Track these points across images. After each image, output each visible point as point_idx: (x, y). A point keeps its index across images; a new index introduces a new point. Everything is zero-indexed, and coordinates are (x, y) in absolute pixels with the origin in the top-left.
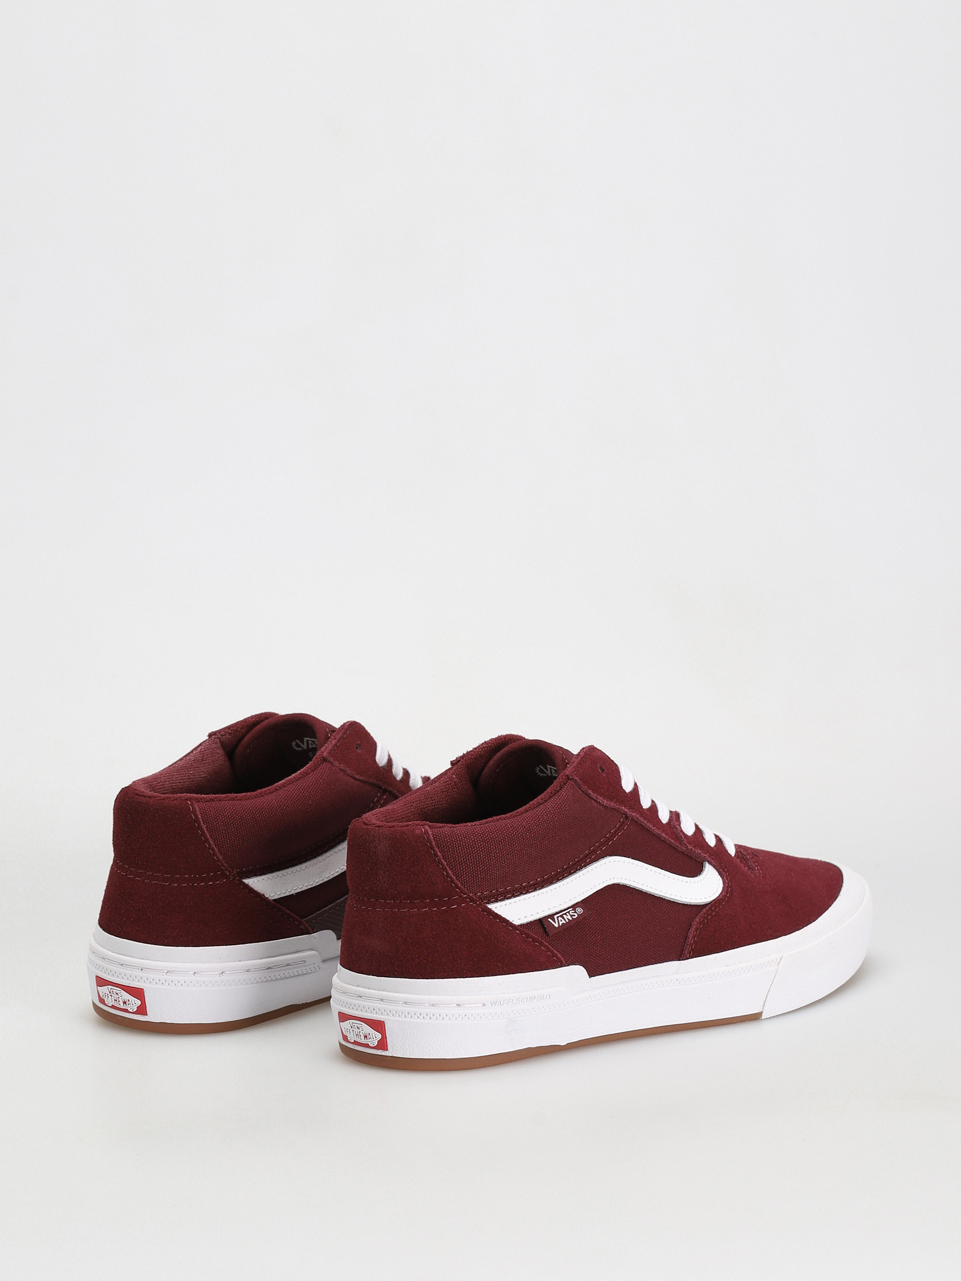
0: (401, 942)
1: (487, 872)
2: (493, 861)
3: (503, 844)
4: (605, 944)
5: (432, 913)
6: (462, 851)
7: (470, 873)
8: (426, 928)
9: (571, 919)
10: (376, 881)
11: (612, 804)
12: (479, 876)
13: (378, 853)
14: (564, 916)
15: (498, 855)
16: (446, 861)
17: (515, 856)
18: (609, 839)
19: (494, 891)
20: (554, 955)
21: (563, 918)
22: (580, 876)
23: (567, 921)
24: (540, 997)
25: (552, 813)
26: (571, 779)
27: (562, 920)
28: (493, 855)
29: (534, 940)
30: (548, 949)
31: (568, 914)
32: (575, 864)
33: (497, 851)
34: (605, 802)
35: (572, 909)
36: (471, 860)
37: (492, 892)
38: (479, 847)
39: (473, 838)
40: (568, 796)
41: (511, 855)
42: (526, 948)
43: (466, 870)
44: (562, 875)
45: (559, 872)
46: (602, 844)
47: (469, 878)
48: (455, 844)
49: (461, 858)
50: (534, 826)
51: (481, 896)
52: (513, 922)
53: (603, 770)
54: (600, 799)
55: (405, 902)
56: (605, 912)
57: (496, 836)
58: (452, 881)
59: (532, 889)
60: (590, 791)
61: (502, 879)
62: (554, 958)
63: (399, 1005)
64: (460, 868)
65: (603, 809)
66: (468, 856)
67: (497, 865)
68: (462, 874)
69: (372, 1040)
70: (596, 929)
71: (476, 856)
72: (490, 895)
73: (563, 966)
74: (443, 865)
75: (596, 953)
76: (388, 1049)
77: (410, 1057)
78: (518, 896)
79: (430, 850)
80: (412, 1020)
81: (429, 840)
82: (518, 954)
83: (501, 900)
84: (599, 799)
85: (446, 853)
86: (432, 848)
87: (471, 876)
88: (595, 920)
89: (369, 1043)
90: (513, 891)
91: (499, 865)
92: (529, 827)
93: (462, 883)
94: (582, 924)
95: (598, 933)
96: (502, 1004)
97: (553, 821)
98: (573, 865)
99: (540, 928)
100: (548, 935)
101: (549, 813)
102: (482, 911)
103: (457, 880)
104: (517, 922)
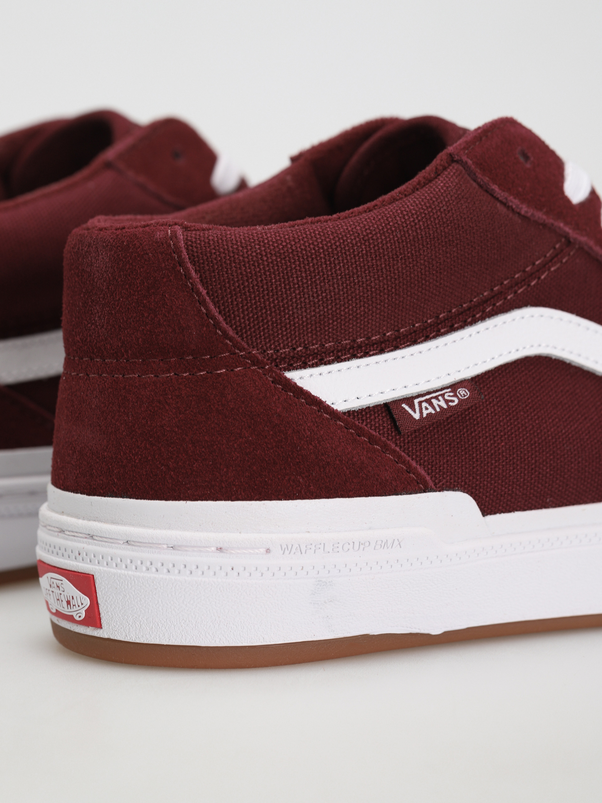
0: (124, 433)
1: (284, 311)
2: (294, 292)
3: (315, 261)
4: (514, 458)
5: (180, 381)
6: (236, 271)
7: (252, 311)
8: (167, 407)
9: (445, 406)
10: (89, 325)
11: (540, 216)
12: (269, 318)
13: (94, 274)
14: (434, 401)
15: (305, 281)
16: (207, 288)
17: (338, 286)
18: (531, 276)
19: (300, 349)
20: (410, 469)
21: (431, 404)
22: (470, 335)
23: (438, 410)
24: (379, 542)
25: (413, 214)
26: (457, 162)
27: (429, 407)
28: (295, 281)
29: (372, 440)
30: (400, 457)
31: (440, 398)
32: (462, 313)
33: (304, 275)
34: (524, 209)
35: (449, 390)
36: (253, 287)
37: (294, 349)
38: (268, 265)
39: (259, 249)
40: (447, 187)
41: (331, 283)
42: (355, 452)
43: (242, 307)
44: (435, 329)
45: (430, 325)
46: (518, 283)
47: (248, 320)
48: (225, 257)
49: (234, 284)
50: (376, 234)
51: (275, 357)
52: (332, 406)
53: (527, 158)
54: (514, 202)
55: (135, 362)
56: (518, 401)
57: (303, 247)
58: (217, 325)
59: (374, 350)
60: (495, 187)
61: (313, 327)
62: (412, 475)
63: (116, 545)
64: (232, 302)
65: (520, 221)
66: (247, 281)
67: (303, 299)
68: (236, 313)
69: (78, 608)
70: (497, 429)
71: (262, 281)
72: (292, 354)
73: (429, 492)
74: (199, 294)
75: (496, 472)
76: (103, 625)
77: (138, 641)
78: (348, 359)
79: (178, 268)
80: (138, 574)
81: (177, 250)
82: (338, 462)
83: (312, 366)
84: (511, 201)
85: (208, 273)
86: (181, 263)
87: (253, 317)
88: (495, 415)
89: (74, 614)
90: (338, 351)
91: (307, 301)
92: (367, 235)
93: (236, 329)
94: (470, 419)
95: (502, 436)
96: (303, 552)
97: (414, 229)
98: (459, 314)
99: (385, 419)
100: (399, 433)
101: (407, 214)
102: (273, 382)
103: (227, 323)
104: (340, 406)
